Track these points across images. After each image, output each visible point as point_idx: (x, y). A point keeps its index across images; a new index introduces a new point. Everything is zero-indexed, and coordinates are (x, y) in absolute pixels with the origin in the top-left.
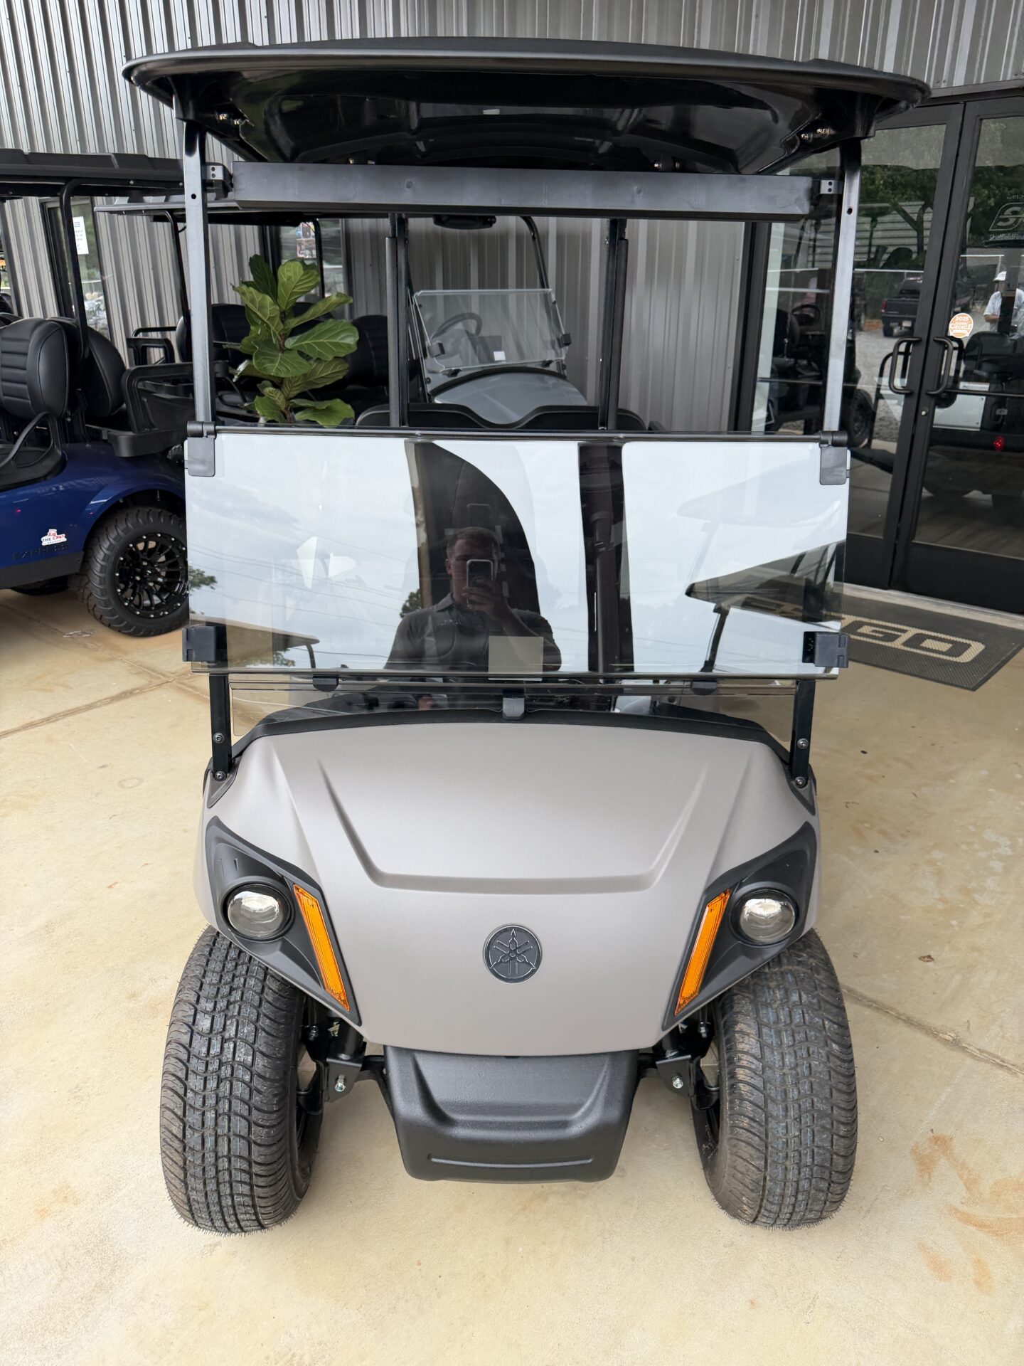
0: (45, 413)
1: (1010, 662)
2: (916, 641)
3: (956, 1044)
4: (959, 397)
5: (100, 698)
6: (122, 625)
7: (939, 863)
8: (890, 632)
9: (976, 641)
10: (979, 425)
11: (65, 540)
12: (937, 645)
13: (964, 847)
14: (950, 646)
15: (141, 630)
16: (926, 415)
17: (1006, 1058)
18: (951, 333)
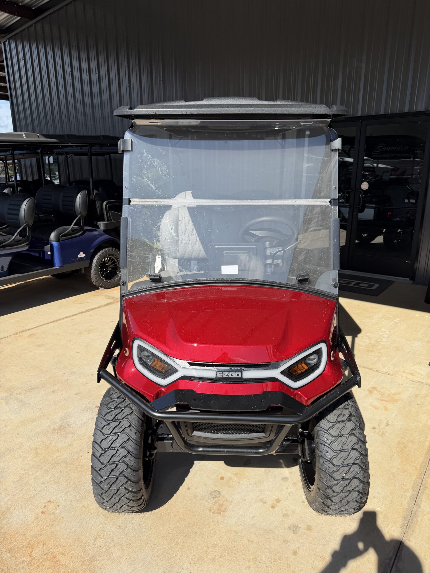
1: (388, 288)
2: (357, 284)
4: (366, 209)
5: (102, 305)
6: (100, 285)
7: (369, 336)
8: (349, 282)
9: (375, 283)
11: (85, 256)
12: (364, 285)
14: (368, 285)
15: (106, 286)
16: (356, 215)
17: (390, 373)
18: (362, 188)
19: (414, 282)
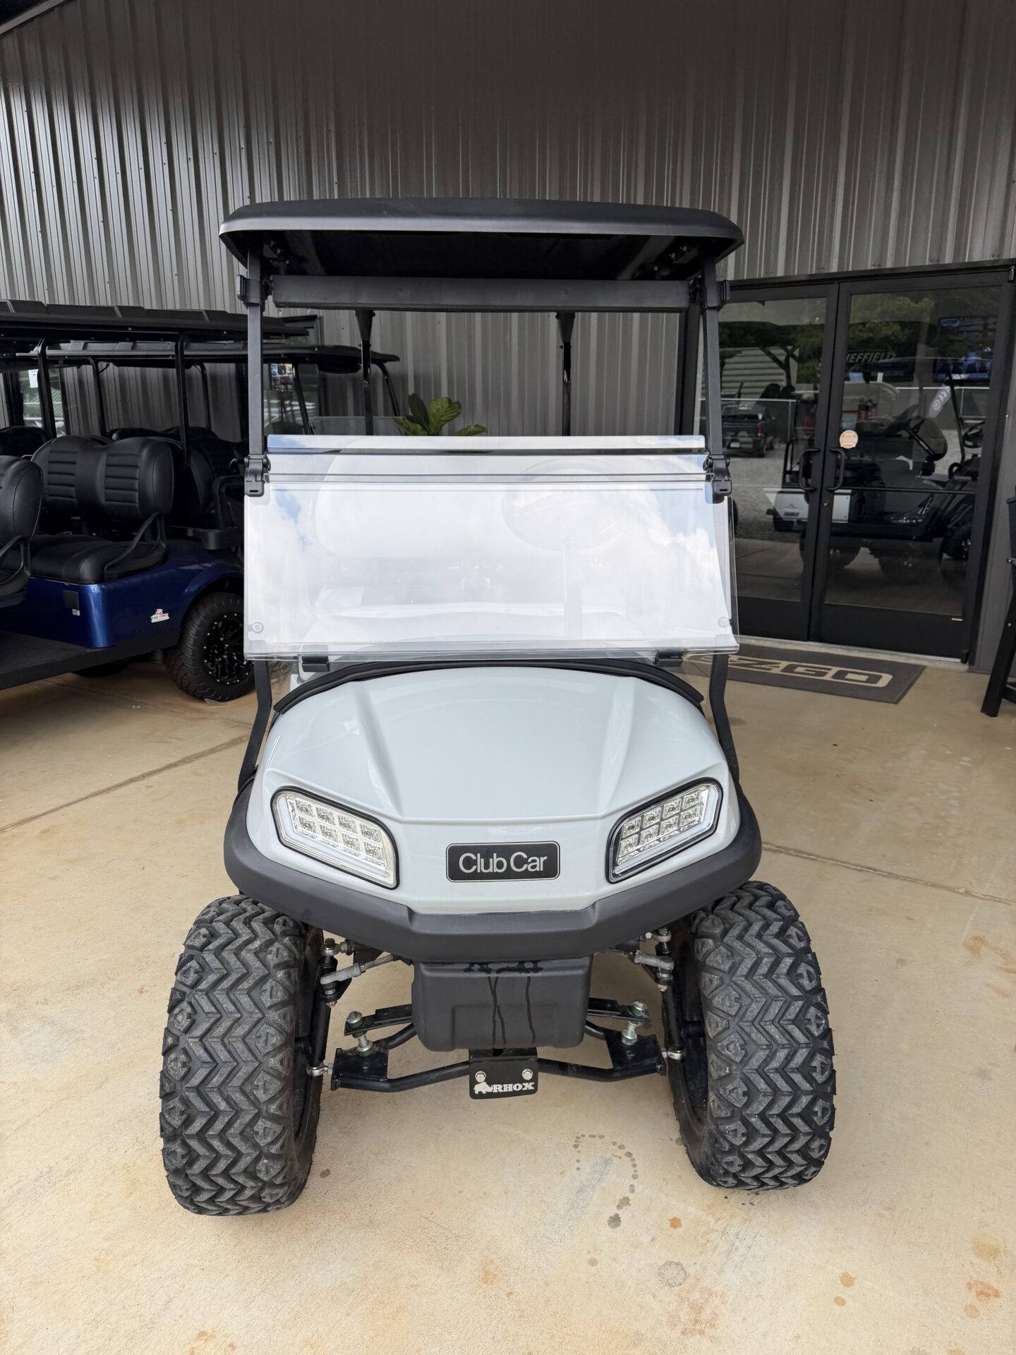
0: (156, 514)
1: (915, 685)
2: (839, 675)
3: (967, 893)
5: (219, 744)
6: (206, 691)
7: (916, 804)
8: (819, 670)
9: (884, 673)
10: (847, 519)
11: (168, 618)
12: (857, 677)
13: (929, 794)
14: (866, 677)
15: (219, 696)
16: (827, 506)
18: (842, 446)
19: (971, 667)
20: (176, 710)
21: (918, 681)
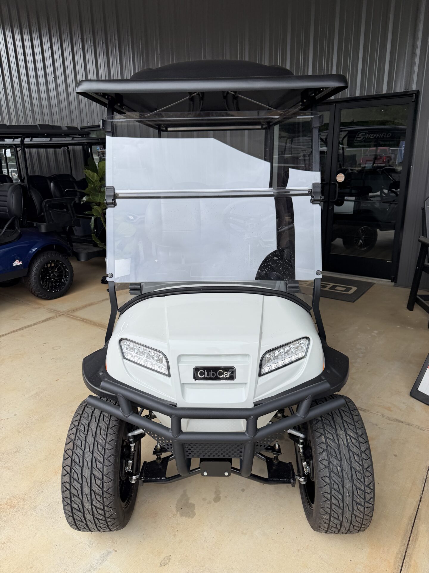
0: (14, 217)
2: (333, 287)
5: (38, 321)
6: (42, 295)
8: (324, 285)
9: (354, 286)
11: (22, 263)
12: (340, 289)
14: (345, 288)
15: (49, 297)
16: (331, 208)
18: (338, 181)
19: (396, 284)
20: (30, 303)
21: (368, 291)
